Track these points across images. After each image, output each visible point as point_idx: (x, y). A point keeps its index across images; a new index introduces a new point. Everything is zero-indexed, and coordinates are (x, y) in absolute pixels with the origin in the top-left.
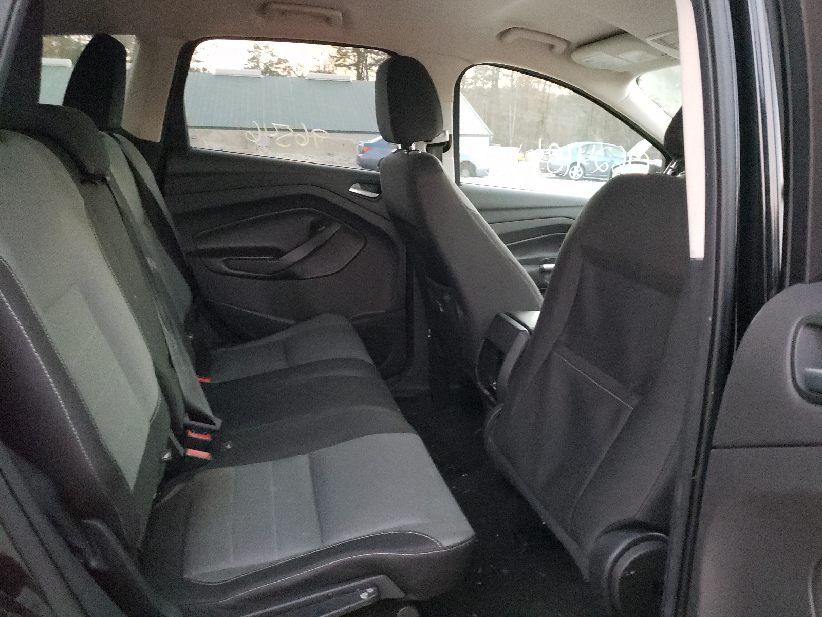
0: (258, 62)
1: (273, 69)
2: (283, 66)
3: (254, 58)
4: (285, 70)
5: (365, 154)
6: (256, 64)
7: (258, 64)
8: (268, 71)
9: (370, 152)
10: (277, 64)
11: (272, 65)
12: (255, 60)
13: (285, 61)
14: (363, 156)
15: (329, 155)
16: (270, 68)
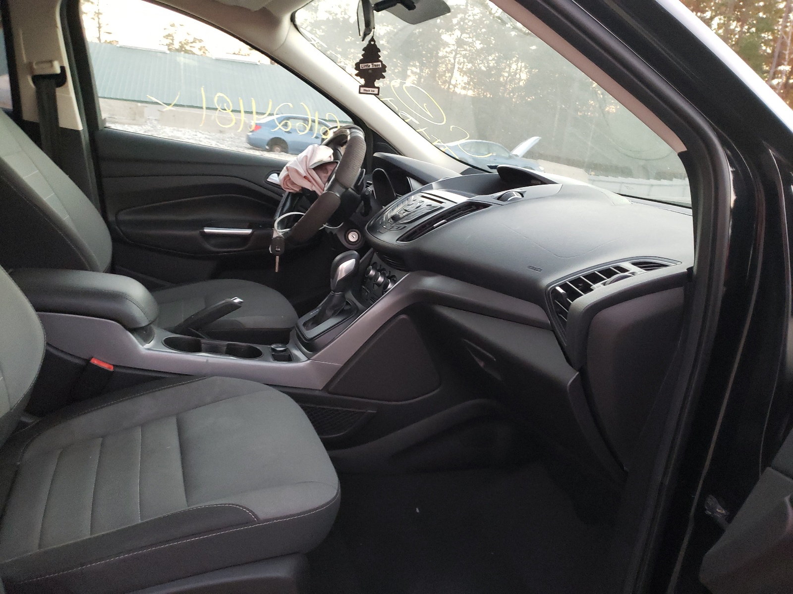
0: (173, 40)
1: (188, 48)
2: (198, 45)
3: (169, 35)
4: (200, 49)
5: (254, 133)
6: (171, 42)
7: (173, 41)
8: (183, 49)
9: (258, 131)
10: (191, 43)
11: (187, 43)
12: (169, 38)
13: (200, 41)
14: (253, 135)
15: (221, 132)
16: (185, 46)
